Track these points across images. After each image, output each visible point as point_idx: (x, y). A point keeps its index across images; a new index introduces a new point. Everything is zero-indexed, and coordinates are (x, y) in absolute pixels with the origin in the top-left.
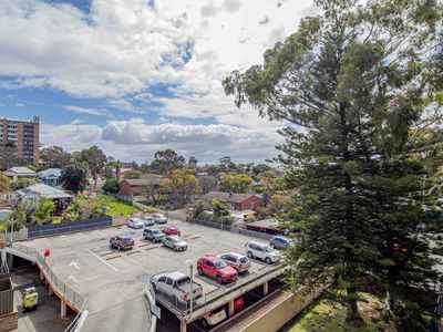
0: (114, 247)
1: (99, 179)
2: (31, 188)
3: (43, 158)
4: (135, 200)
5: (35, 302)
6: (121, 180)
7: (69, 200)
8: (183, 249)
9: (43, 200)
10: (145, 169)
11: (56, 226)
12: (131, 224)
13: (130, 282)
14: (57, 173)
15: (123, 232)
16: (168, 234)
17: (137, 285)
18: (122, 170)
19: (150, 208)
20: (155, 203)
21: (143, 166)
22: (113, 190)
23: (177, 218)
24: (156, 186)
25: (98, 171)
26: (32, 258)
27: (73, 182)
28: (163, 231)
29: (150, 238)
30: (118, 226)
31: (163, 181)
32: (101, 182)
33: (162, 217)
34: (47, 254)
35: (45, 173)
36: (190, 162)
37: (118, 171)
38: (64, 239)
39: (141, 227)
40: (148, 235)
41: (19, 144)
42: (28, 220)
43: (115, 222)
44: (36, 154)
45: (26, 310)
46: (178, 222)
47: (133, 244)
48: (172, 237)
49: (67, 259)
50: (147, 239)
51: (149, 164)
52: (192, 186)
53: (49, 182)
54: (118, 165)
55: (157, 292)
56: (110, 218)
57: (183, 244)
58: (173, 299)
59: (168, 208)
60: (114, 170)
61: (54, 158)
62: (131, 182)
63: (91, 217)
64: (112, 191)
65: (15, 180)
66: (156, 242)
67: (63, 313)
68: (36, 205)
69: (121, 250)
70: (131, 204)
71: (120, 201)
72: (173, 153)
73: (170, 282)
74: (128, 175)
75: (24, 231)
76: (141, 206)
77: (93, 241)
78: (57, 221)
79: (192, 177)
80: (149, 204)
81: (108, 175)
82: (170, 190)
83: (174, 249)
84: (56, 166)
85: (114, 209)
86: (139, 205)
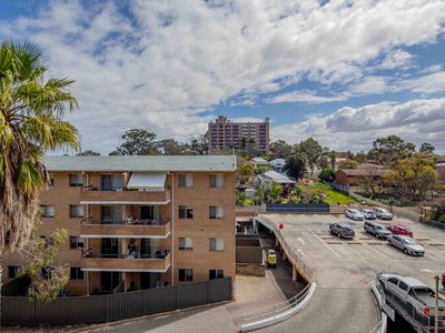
0: (334, 234)
1: (316, 168)
2: (266, 174)
3: (272, 150)
4: (352, 191)
5: (275, 262)
6: (336, 169)
7: (292, 185)
8: (418, 254)
9: (274, 183)
10: (361, 158)
11: (284, 205)
12: (350, 214)
13: (353, 272)
14: (282, 162)
15: (342, 221)
16: (394, 232)
17: (361, 276)
18: (337, 160)
19: (369, 200)
20: (376, 196)
21: (358, 155)
22: (328, 178)
23: (406, 216)
24: (376, 178)
25: (314, 161)
26: (271, 227)
27: (295, 170)
28: (389, 229)
29: (371, 232)
30: (336, 214)
31: (385, 171)
32: (317, 171)
33: (385, 213)
34: (281, 227)
35: (274, 162)
36: (422, 150)
37: (333, 161)
38: (290, 218)
39: (360, 219)
40: (370, 229)
41: (257, 140)
42: (266, 198)
43: (332, 209)
44: (267, 147)
45: (270, 266)
46: (408, 221)
47: (353, 234)
48: (402, 237)
49: (295, 235)
50: (368, 232)
51: (366, 153)
52: (428, 180)
53: (277, 169)
54: (333, 155)
55: (387, 292)
56: (328, 206)
57: (418, 248)
58: (409, 307)
59: (391, 204)
60: (329, 160)
61: (280, 150)
62: (347, 172)
63: (311, 202)
64: (327, 180)
65: (256, 167)
66: (380, 238)
67: (294, 278)
68: (270, 187)
69: (342, 238)
70: (347, 194)
71: (335, 190)
72: (398, 140)
73: (403, 286)
74: (344, 165)
75: (264, 206)
76: (360, 197)
77: (314, 223)
78: (285, 201)
79: (428, 168)
80: (368, 196)
81: (323, 165)
82: (394, 182)
83: (404, 251)
84: (281, 157)
85: (330, 197)
86: (356, 195)
